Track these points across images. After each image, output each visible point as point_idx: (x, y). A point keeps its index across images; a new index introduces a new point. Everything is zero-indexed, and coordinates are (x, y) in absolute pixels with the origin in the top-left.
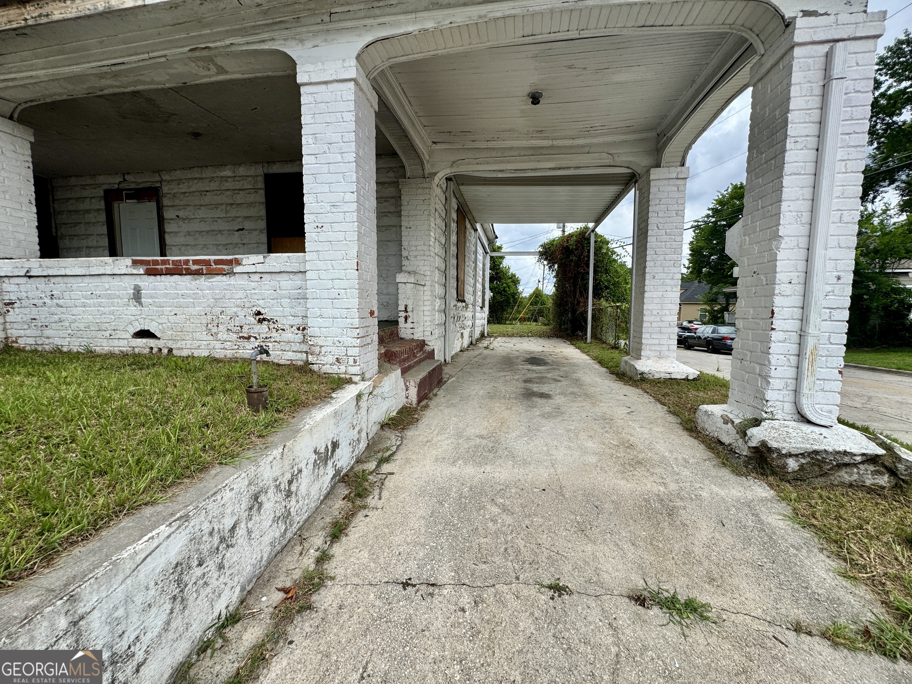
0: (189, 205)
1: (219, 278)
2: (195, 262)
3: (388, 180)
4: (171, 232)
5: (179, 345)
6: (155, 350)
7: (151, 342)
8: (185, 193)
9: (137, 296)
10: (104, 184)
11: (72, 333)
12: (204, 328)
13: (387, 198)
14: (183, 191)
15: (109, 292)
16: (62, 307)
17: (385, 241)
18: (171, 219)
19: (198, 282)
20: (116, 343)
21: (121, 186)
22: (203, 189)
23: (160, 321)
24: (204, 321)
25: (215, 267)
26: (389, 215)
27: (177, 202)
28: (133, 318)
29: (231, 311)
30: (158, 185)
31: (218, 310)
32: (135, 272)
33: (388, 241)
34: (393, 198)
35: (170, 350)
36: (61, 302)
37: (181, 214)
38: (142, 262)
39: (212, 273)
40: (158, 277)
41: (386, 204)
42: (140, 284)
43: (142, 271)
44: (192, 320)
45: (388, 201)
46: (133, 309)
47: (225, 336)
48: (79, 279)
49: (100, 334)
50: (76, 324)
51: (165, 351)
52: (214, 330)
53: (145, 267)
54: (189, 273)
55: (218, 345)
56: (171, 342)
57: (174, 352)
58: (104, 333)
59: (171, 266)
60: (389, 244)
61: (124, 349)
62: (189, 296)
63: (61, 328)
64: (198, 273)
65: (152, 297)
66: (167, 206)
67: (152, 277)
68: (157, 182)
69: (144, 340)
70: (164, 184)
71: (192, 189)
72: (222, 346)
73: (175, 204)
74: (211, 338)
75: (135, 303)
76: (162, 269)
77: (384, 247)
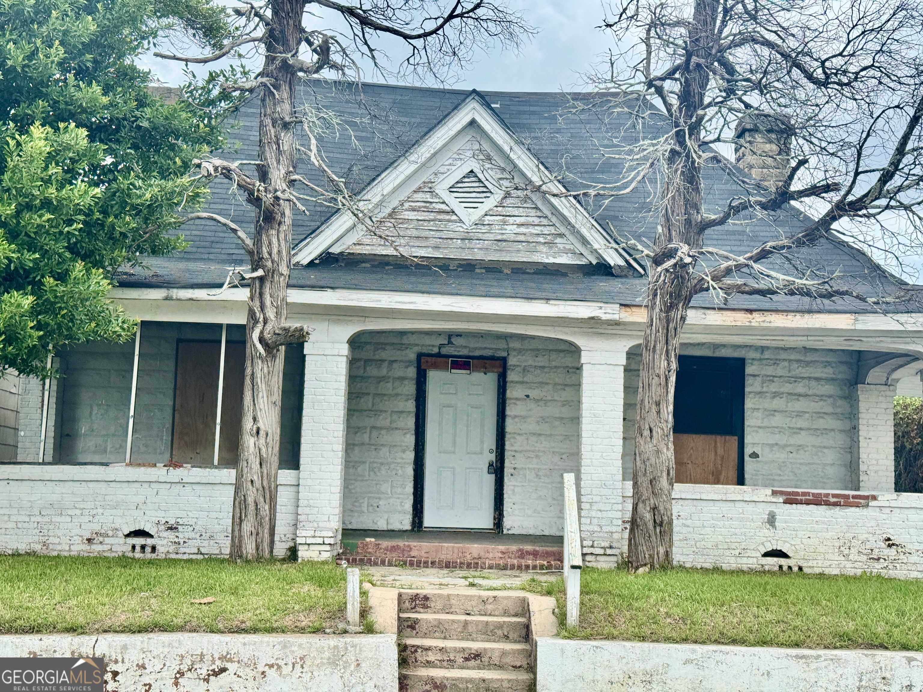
0: (547, 384)
1: (853, 509)
2: (834, 496)
3: (824, 376)
4: (516, 416)
5: (810, 564)
6: (785, 568)
7: (783, 561)
8: (543, 367)
9: (771, 520)
10: (417, 345)
11: (697, 551)
12: (837, 550)
13: (822, 396)
14: (540, 364)
15: (742, 516)
16: (688, 526)
17: (820, 447)
18: (517, 399)
19: (832, 511)
20: (745, 560)
21: (444, 351)
22: (570, 365)
23: (793, 543)
24: (837, 544)
25: (852, 500)
26: (826, 416)
27: (529, 378)
28: (765, 539)
29: (863, 537)
30: (504, 354)
31: (849, 536)
32: (774, 500)
33: (825, 447)
34: (830, 396)
35: (800, 569)
36: (688, 522)
37: (533, 394)
38: (782, 493)
39: (848, 505)
40: (794, 505)
41: (821, 403)
42: (775, 510)
43: (781, 500)
44: (825, 543)
45: (825, 401)
46: (767, 532)
47: (856, 558)
48: (712, 503)
49: (728, 553)
50: (703, 543)
51: (795, 569)
52: (846, 552)
53: (785, 497)
54: (828, 504)
55: (849, 565)
56: (802, 561)
57: (805, 570)
58: (733, 552)
59: (811, 498)
60: (825, 451)
61: (754, 566)
62: (824, 523)
63: (685, 546)
64: (835, 504)
65: (786, 522)
66: (512, 382)
67: (788, 505)
68: (504, 350)
69: (776, 559)
70: (513, 353)
71: (554, 364)
72: (852, 566)
73: (525, 379)
74: (843, 558)
75: (768, 526)
76: (801, 500)
77: (820, 454)
